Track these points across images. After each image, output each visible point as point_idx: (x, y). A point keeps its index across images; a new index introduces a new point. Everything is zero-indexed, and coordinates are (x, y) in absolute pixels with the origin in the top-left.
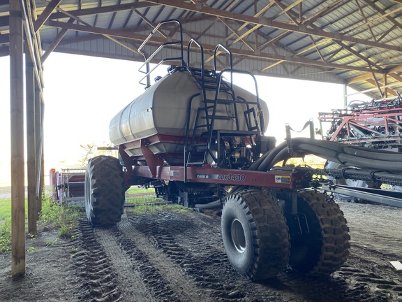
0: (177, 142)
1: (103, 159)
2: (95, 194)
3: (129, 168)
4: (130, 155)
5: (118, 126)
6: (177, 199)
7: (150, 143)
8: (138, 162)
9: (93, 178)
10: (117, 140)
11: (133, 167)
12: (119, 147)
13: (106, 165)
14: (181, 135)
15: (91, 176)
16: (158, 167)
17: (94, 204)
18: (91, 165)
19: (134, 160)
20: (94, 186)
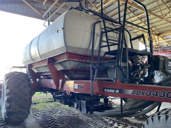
0: (80, 60)
1: (16, 74)
2: (8, 101)
3: (35, 80)
4: (36, 71)
5: (28, 51)
6: (74, 104)
7: (56, 61)
8: (41, 77)
9: (7, 88)
10: (27, 61)
11: (38, 80)
12: (27, 66)
13: (18, 78)
14: (85, 54)
15: (6, 87)
16: (61, 81)
17: (7, 108)
18: (7, 79)
19: (38, 75)
20: (8, 94)
